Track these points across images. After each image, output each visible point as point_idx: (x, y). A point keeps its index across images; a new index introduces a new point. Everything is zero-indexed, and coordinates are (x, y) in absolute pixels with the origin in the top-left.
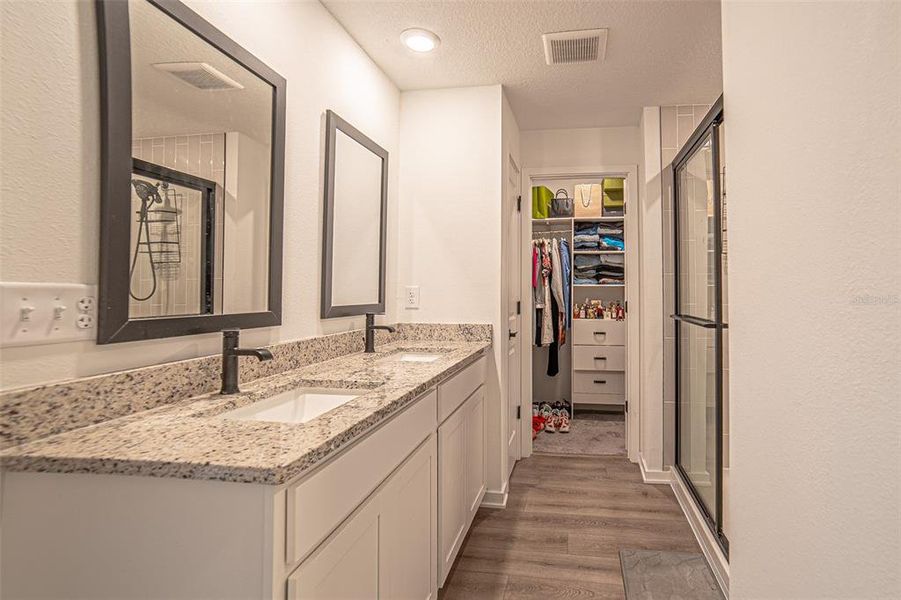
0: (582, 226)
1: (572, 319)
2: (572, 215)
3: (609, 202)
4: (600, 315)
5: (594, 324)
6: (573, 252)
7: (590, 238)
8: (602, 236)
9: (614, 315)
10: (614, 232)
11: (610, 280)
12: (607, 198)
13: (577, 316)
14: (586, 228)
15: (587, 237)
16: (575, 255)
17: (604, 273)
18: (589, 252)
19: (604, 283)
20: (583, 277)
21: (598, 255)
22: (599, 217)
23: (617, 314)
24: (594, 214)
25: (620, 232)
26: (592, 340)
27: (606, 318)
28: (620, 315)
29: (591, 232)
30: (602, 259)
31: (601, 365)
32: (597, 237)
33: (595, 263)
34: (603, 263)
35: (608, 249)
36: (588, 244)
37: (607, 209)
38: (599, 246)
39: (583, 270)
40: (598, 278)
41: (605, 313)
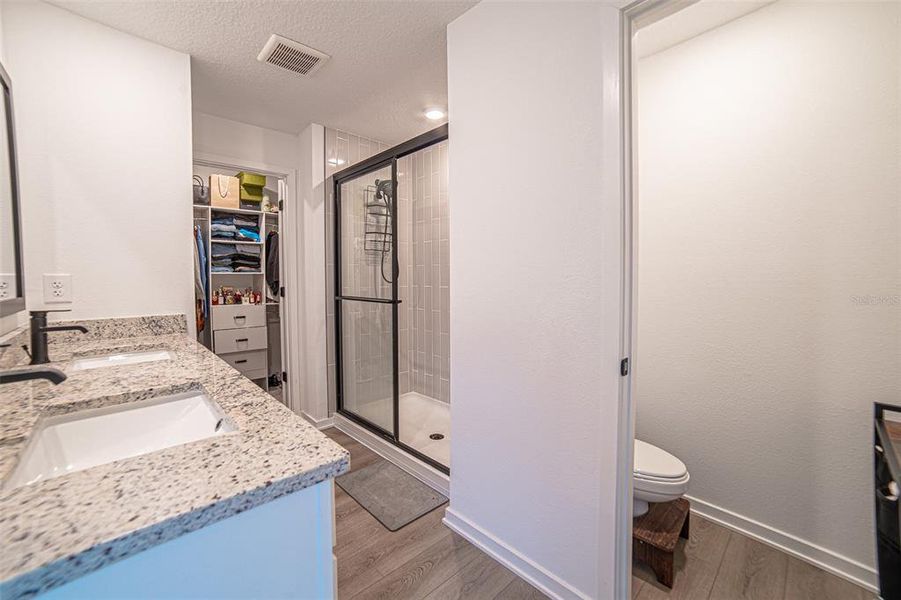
0: (218, 215)
1: (211, 306)
2: (209, 204)
3: (246, 196)
4: (238, 300)
5: (234, 309)
6: (211, 240)
7: (227, 228)
8: (238, 227)
9: (252, 300)
10: (249, 224)
11: (247, 269)
12: (244, 192)
13: (216, 303)
14: (222, 218)
15: (223, 227)
16: (213, 243)
17: (240, 261)
18: (226, 241)
19: (240, 271)
20: (219, 265)
21: (234, 245)
22: (236, 209)
23: (255, 298)
24: (232, 205)
25: (255, 225)
26: (232, 324)
27: (244, 303)
28: (258, 299)
29: (228, 223)
30: (238, 249)
31: (243, 346)
32: (234, 227)
33: (231, 252)
34: (240, 252)
35: (244, 239)
36: (225, 234)
37: (244, 202)
38: (235, 237)
39: (219, 258)
40: (234, 266)
41: (243, 298)
